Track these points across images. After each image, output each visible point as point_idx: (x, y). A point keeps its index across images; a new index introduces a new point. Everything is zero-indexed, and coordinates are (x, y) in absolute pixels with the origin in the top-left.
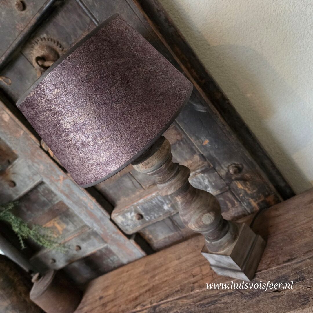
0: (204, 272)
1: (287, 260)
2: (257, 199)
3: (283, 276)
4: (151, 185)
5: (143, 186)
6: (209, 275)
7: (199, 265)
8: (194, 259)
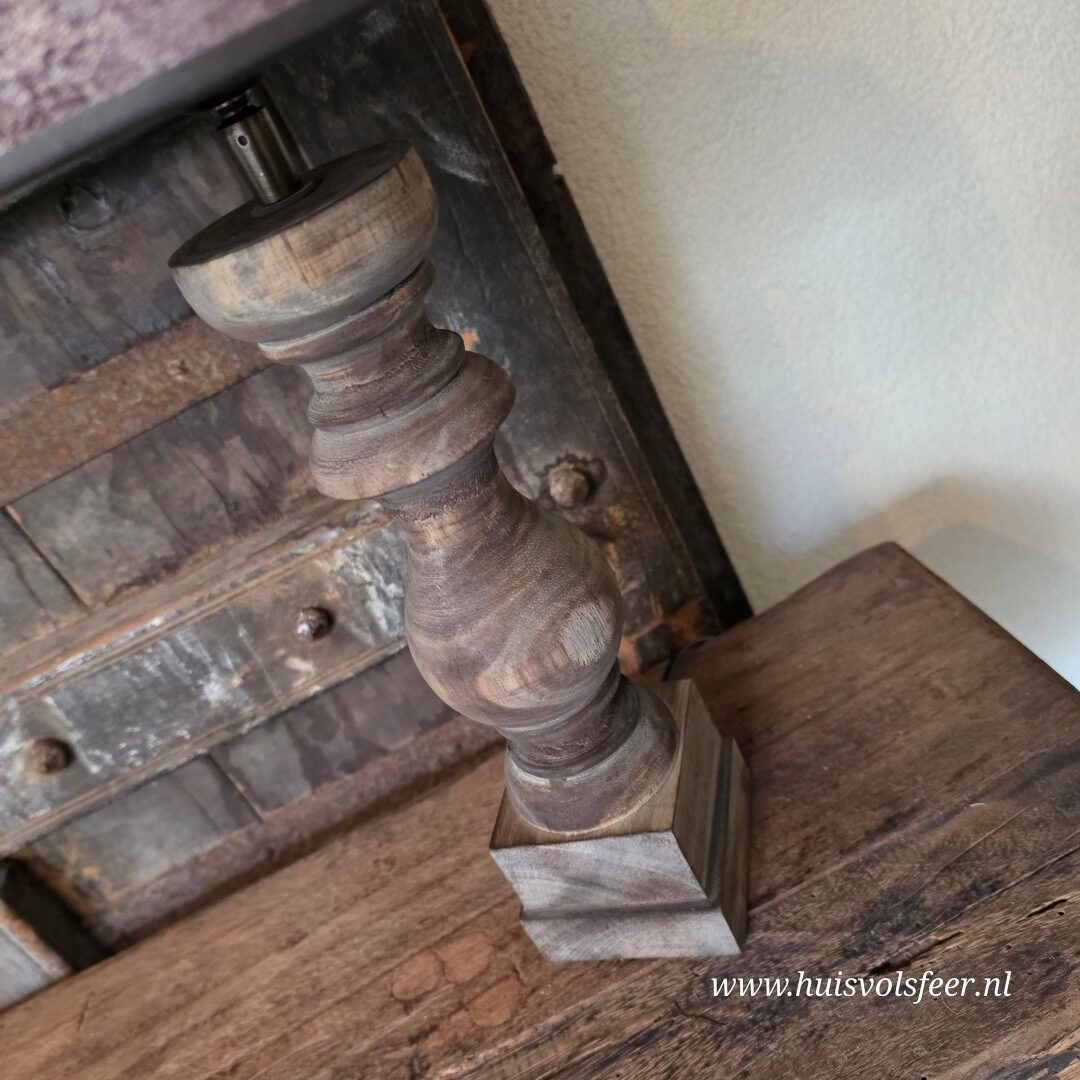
0: (464, 972)
1: (881, 823)
2: (638, 620)
3: (892, 896)
4: (129, 585)
5: (77, 589)
6: (499, 981)
7: (422, 945)
8: (383, 922)
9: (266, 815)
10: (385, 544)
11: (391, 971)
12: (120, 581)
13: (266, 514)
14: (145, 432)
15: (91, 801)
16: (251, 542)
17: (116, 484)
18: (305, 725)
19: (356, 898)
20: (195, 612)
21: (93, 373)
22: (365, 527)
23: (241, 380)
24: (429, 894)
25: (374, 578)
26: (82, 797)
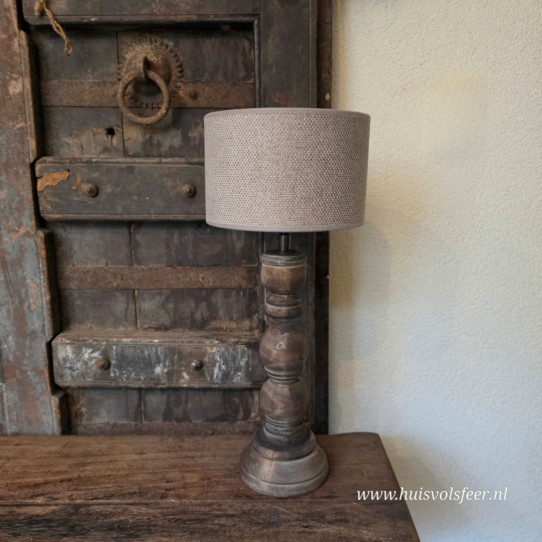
0: (189, 481)
1: (326, 496)
3: (318, 513)
5: (138, 321)
6: (198, 487)
7: (179, 470)
8: (171, 460)
9: (144, 422)
10: (229, 352)
11: (167, 472)
12: (150, 326)
13: (200, 328)
14: (183, 289)
15: (104, 384)
16: (192, 333)
17: (167, 299)
18: (173, 398)
19: (165, 451)
20: (167, 344)
21: (180, 268)
22: (226, 345)
23: (216, 288)
24: (188, 459)
25: (220, 361)
26: (103, 381)
